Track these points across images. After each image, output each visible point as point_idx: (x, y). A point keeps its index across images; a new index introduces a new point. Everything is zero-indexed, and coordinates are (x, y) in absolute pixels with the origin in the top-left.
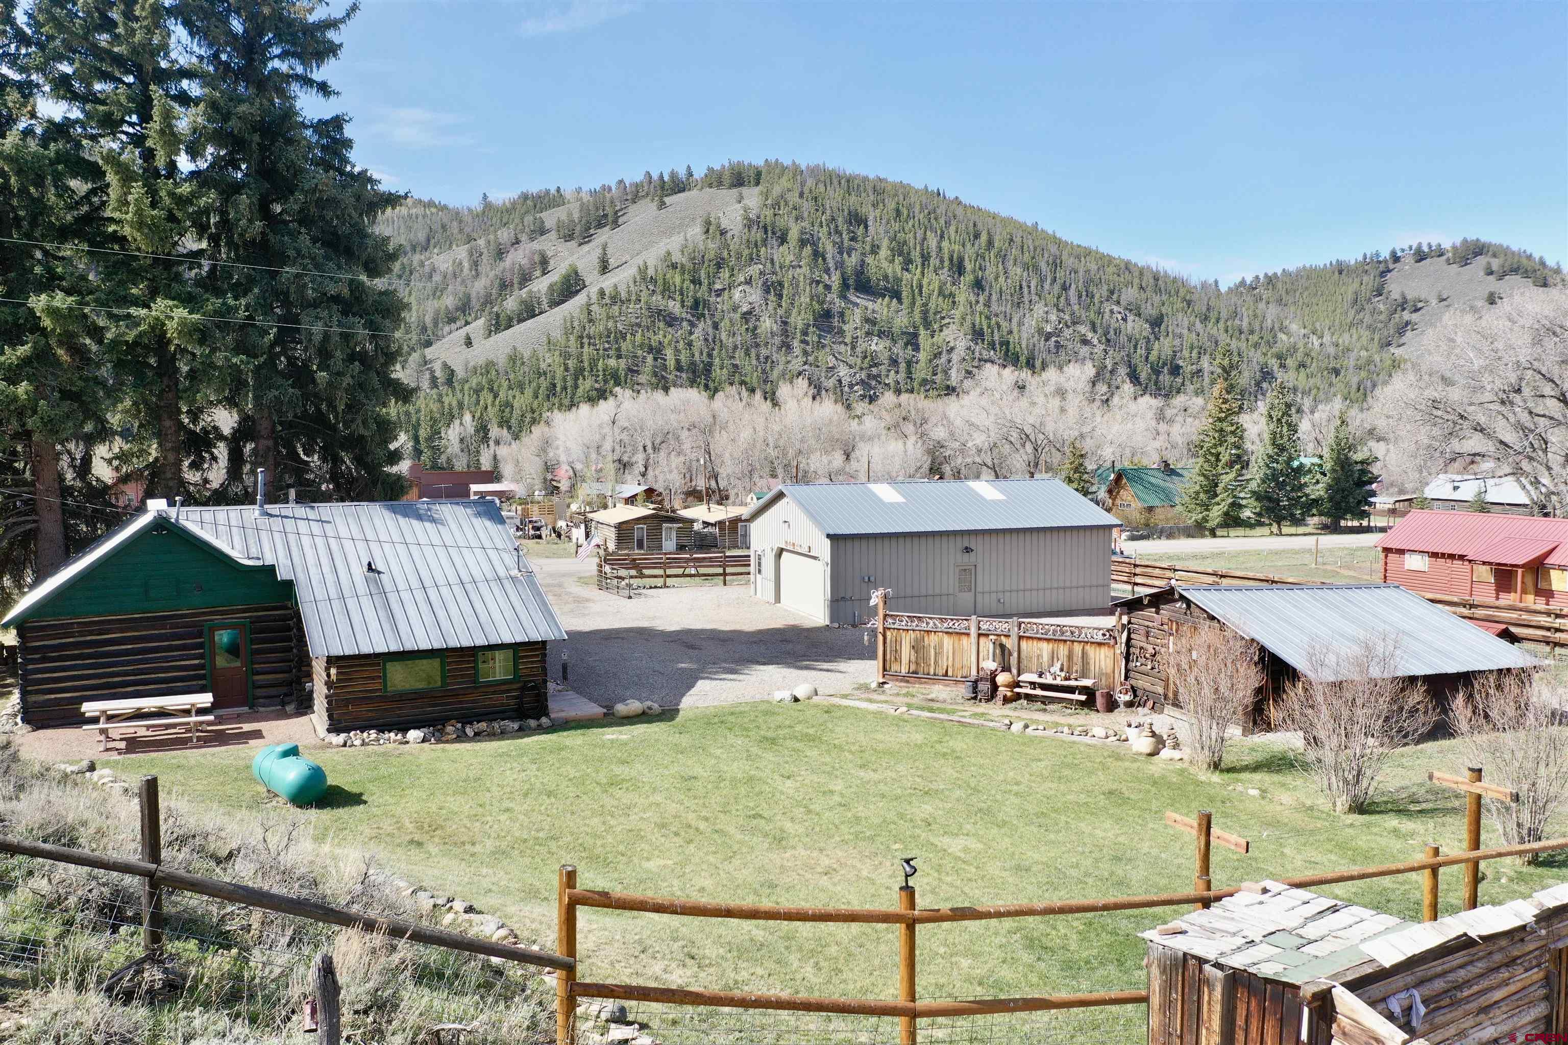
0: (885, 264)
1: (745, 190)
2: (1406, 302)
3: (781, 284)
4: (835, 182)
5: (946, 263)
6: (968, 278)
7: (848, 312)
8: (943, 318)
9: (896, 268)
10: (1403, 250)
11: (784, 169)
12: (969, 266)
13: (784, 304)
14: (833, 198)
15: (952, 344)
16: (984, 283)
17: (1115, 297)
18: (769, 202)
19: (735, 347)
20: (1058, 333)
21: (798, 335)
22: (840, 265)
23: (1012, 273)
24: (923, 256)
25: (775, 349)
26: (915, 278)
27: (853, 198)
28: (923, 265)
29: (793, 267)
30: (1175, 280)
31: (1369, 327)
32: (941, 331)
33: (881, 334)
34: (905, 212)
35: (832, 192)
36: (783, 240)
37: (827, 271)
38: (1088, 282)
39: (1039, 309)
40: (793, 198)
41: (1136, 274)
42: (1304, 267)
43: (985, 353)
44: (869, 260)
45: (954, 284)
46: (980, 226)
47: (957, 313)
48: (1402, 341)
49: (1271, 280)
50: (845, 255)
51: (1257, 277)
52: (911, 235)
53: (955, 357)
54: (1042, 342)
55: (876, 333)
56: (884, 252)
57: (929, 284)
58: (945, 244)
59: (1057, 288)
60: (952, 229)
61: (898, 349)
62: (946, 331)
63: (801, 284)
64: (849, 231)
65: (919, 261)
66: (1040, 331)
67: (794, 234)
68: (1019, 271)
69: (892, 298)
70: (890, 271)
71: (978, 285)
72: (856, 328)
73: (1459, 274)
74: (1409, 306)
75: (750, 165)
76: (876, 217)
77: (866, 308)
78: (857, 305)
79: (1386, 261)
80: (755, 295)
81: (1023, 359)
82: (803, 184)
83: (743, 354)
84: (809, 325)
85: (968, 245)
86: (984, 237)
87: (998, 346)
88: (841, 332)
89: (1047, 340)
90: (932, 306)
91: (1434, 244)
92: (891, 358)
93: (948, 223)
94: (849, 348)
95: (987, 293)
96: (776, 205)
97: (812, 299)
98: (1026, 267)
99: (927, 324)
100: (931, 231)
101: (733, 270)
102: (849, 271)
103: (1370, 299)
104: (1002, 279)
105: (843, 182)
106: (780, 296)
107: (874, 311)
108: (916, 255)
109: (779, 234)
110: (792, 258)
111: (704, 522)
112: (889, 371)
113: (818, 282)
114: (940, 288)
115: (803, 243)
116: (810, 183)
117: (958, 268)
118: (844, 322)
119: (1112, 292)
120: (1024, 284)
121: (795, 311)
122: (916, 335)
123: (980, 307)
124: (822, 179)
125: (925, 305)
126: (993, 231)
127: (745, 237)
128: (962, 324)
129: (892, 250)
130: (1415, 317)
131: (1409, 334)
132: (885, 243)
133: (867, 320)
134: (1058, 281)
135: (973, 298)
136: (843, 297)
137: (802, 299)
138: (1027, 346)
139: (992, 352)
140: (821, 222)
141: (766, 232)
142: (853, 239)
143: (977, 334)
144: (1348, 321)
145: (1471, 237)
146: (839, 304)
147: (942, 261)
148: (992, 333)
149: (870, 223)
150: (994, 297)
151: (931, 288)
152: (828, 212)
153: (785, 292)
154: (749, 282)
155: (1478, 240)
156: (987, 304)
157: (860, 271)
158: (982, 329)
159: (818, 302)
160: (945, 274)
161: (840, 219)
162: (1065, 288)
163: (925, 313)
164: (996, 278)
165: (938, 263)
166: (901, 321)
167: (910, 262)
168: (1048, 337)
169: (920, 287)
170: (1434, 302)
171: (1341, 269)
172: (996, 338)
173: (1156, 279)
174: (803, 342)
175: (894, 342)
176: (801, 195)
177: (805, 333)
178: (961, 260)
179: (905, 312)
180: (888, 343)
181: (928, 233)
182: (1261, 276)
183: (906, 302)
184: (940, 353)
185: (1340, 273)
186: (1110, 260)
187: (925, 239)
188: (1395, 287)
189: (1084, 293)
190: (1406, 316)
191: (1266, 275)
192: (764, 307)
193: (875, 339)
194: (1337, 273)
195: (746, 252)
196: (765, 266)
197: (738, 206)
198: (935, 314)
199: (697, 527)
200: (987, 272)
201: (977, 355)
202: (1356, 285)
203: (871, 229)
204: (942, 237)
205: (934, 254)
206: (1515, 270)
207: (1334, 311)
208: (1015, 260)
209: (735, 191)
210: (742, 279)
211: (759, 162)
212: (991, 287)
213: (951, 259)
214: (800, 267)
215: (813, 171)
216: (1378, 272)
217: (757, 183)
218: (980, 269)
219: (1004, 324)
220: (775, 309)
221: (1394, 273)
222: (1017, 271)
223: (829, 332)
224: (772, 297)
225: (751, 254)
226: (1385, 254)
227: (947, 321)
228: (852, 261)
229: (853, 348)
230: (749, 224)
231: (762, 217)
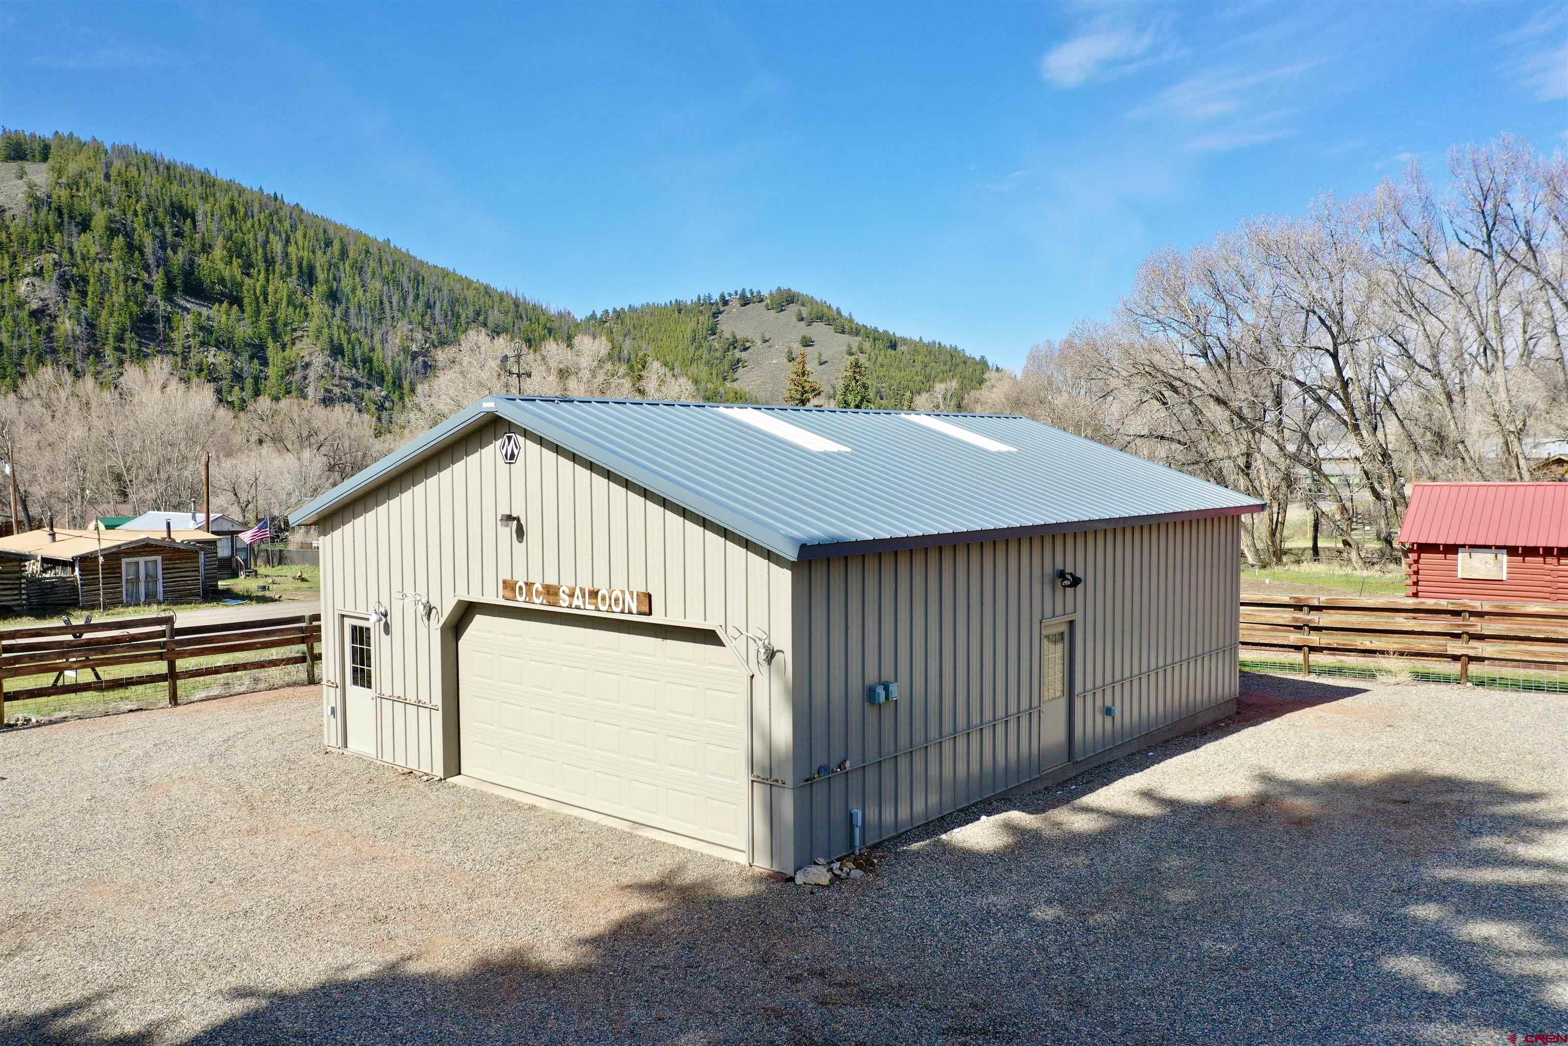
0: (221, 266)
1: (28, 166)
2: (736, 342)
3: (84, 280)
4: (151, 167)
5: (295, 270)
6: (320, 289)
7: (176, 318)
8: (294, 330)
9: (233, 271)
10: (730, 295)
11: (82, 145)
12: (321, 276)
13: (89, 303)
14: (150, 184)
15: (307, 359)
16: (339, 295)
17: (481, 318)
18: (64, 180)
19: (23, 352)
20: (425, 353)
21: (111, 340)
22: (163, 262)
23: (371, 287)
24: (266, 261)
25: (78, 356)
26: (258, 285)
27: (175, 188)
28: (267, 270)
29: (101, 260)
30: (534, 308)
31: (708, 362)
32: (293, 344)
33: (219, 345)
34: (242, 210)
35: (148, 180)
36: (85, 226)
37: (146, 268)
38: (453, 302)
39: (403, 326)
40: (97, 179)
41: (497, 299)
42: (648, 304)
43: (346, 370)
44: (201, 260)
45: (305, 294)
46: (331, 232)
47: (312, 325)
48: (735, 377)
49: (619, 315)
50: (169, 251)
51: (607, 311)
52: (251, 236)
53: (312, 374)
54: (409, 362)
55: (213, 342)
56: (218, 252)
57: (276, 292)
58: (292, 249)
59: (420, 306)
60: (299, 234)
61: (242, 362)
62: (298, 345)
63: (113, 280)
64: (173, 226)
65: (262, 266)
66: (406, 350)
67: (100, 219)
68: (378, 284)
69: (231, 304)
70: (227, 274)
71: (333, 297)
72: (188, 336)
73: (777, 318)
74: (739, 345)
75: (33, 135)
76: (205, 213)
77: (200, 314)
78: (187, 310)
79: (717, 303)
80: (48, 290)
81: (389, 378)
82: (109, 165)
83: (33, 361)
84: (124, 330)
85: (319, 253)
86: (336, 245)
87: (360, 364)
88: (168, 340)
89: (413, 360)
90: (281, 315)
91: (755, 291)
92: (234, 373)
93: (294, 228)
94: (179, 359)
95: (343, 306)
96: (73, 185)
97: (127, 299)
98: (385, 281)
99: (276, 335)
100: (274, 232)
101: (15, 257)
102: (175, 270)
103: (706, 338)
104: (359, 292)
105: (161, 168)
106: (84, 294)
107: (209, 318)
108: (257, 258)
109: (79, 219)
110: (98, 249)
111: (45, 560)
112: (232, 387)
113: (135, 281)
114: (289, 297)
115: (112, 233)
116: (118, 164)
117: (308, 276)
118: (171, 328)
119: (478, 314)
120: (385, 299)
121: (104, 313)
122: (262, 347)
123: (336, 321)
124: (135, 161)
125: (273, 314)
126: (346, 240)
127: (31, 219)
128: (318, 338)
129: (229, 250)
130: (744, 355)
131: (740, 370)
132: (220, 242)
133: (201, 328)
134: (422, 298)
135: (329, 311)
136: (168, 298)
137: (115, 298)
138: (393, 364)
139: (354, 371)
140: (135, 211)
141: (61, 215)
142: (176, 234)
143: (337, 351)
144: (690, 356)
145: (785, 287)
146: (163, 307)
147: (289, 268)
148: (353, 348)
149: (199, 218)
150: (353, 311)
151: (278, 296)
152: (144, 201)
153: (90, 289)
154: (39, 273)
155: (789, 289)
156: (345, 317)
157: (189, 271)
158: (341, 345)
159: (136, 303)
160: (293, 282)
161: (161, 210)
162: (429, 306)
163: (273, 323)
164: (354, 290)
165: (284, 270)
166: (244, 331)
167: (251, 265)
168: (414, 356)
169: (265, 295)
170: (759, 342)
171: (680, 308)
172: (358, 353)
173: (517, 306)
174: (117, 349)
175: (237, 354)
176: (107, 177)
177: (120, 339)
178: (312, 268)
179: (248, 321)
180: (229, 355)
181: (271, 236)
182: (610, 311)
183: (249, 309)
184: (293, 369)
185: (680, 311)
186: (470, 283)
187: (267, 242)
188: (727, 327)
189: (450, 313)
190: (738, 354)
191: (615, 310)
192: (61, 305)
193: (213, 350)
194: (676, 312)
195: (34, 236)
196: (60, 255)
197: (20, 182)
198: (285, 325)
199: (32, 568)
200: (343, 284)
201: (337, 372)
202: (693, 324)
203: (201, 226)
204: (288, 241)
205: (279, 259)
206: (820, 318)
207: (677, 347)
208: (374, 274)
209: (14, 166)
210: (30, 269)
211: (46, 133)
212: (348, 299)
213: (300, 266)
214: (110, 260)
215: (121, 151)
216: (711, 314)
217: (45, 159)
218: (335, 279)
219: (366, 341)
220: (78, 308)
221: (724, 314)
222: (376, 285)
223: (154, 340)
224: (73, 293)
225: (41, 241)
226: (716, 297)
227: (299, 333)
228: (178, 259)
229: (185, 359)
230: (37, 203)
231: (55, 197)
